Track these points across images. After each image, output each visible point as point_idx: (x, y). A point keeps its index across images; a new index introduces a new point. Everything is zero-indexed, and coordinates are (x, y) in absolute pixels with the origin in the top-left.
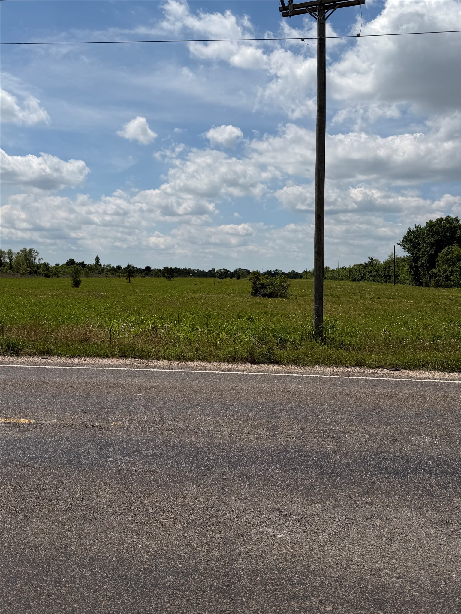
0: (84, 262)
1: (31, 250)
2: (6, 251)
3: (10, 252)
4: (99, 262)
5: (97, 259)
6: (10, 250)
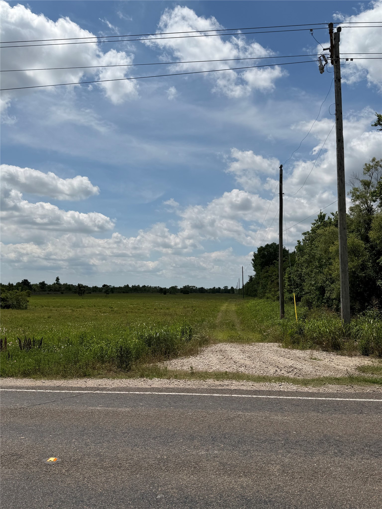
0: (44, 282)
4: (59, 282)
5: (58, 279)
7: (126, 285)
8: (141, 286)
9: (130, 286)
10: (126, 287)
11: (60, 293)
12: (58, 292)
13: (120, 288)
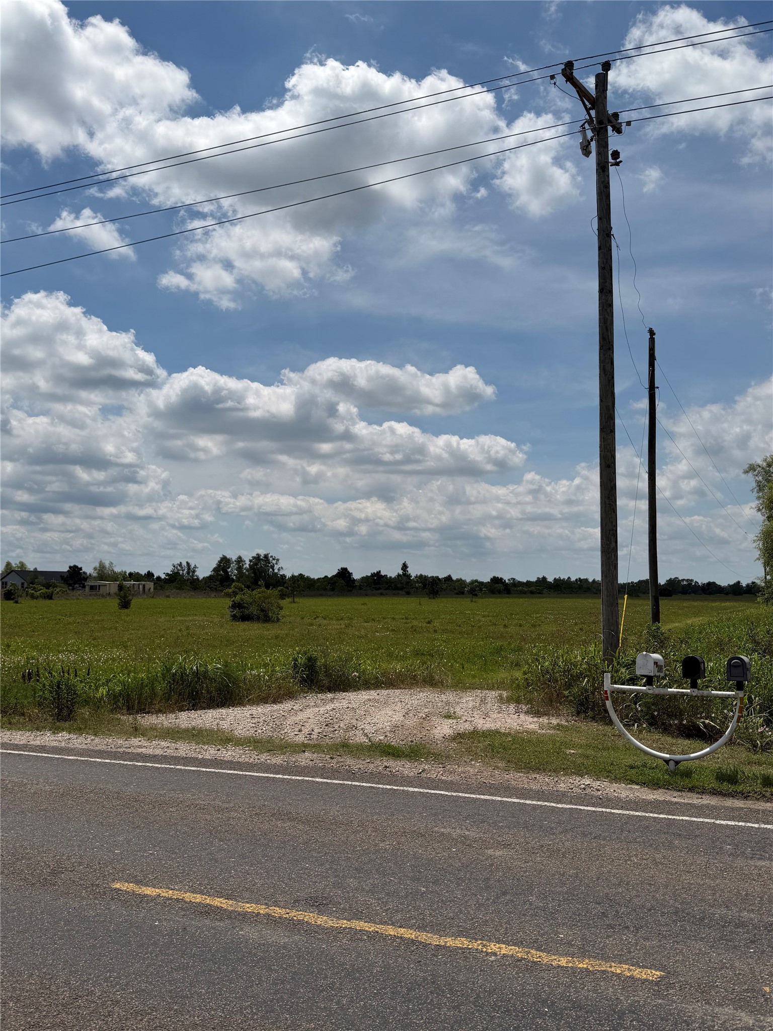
0: (380, 571)
1: (266, 556)
2: (234, 558)
3: (240, 560)
4: (407, 571)
5: (405, 567)
6: (240, 557)
7: (541, 577)
8: (573, 579)
9: (550, 579)
10: (540, 581)
11: (404, 593)
12: (400, 592)
13: (529, 583)
